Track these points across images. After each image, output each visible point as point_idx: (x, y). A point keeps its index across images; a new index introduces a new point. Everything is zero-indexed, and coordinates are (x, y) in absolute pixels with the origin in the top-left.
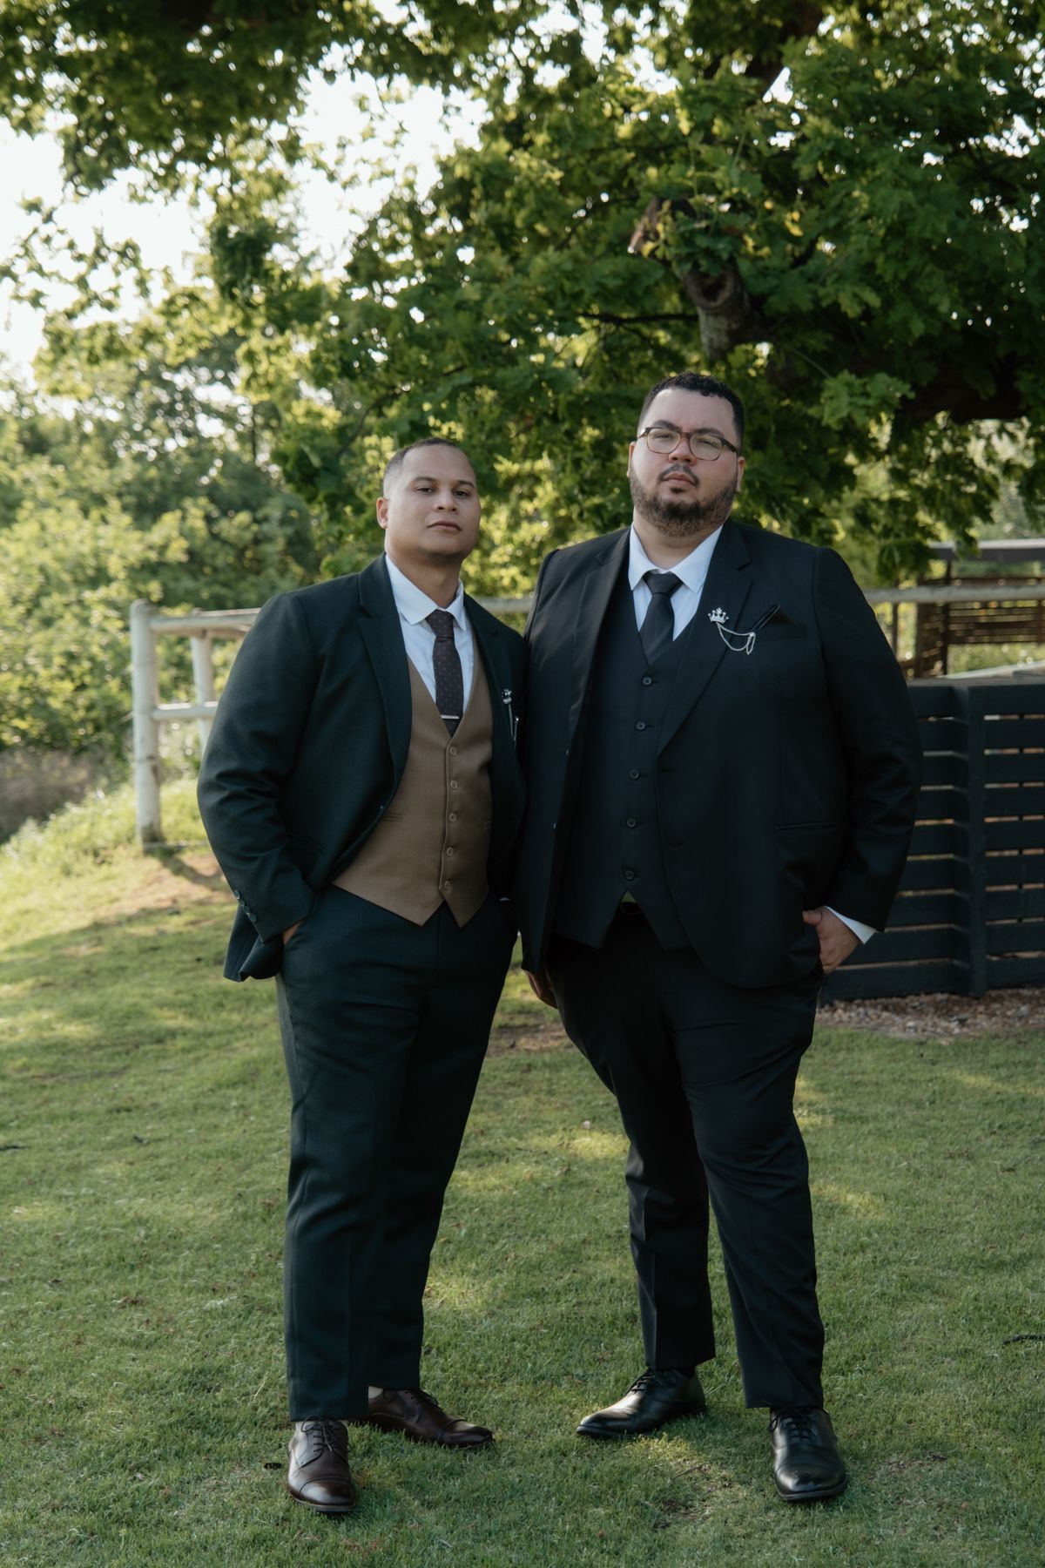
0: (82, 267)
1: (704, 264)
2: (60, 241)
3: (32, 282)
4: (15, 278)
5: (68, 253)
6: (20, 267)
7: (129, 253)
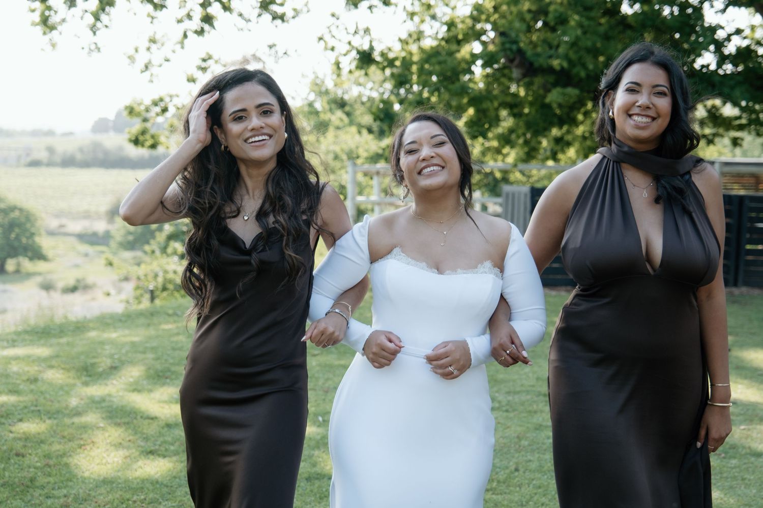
0: (350, 38)
1: (509, 53)
2: (341, 27)
3: (331, 42)
4: (325, 41)
5: (345, 32)
6: (327, 37)
7: (367, 31)
